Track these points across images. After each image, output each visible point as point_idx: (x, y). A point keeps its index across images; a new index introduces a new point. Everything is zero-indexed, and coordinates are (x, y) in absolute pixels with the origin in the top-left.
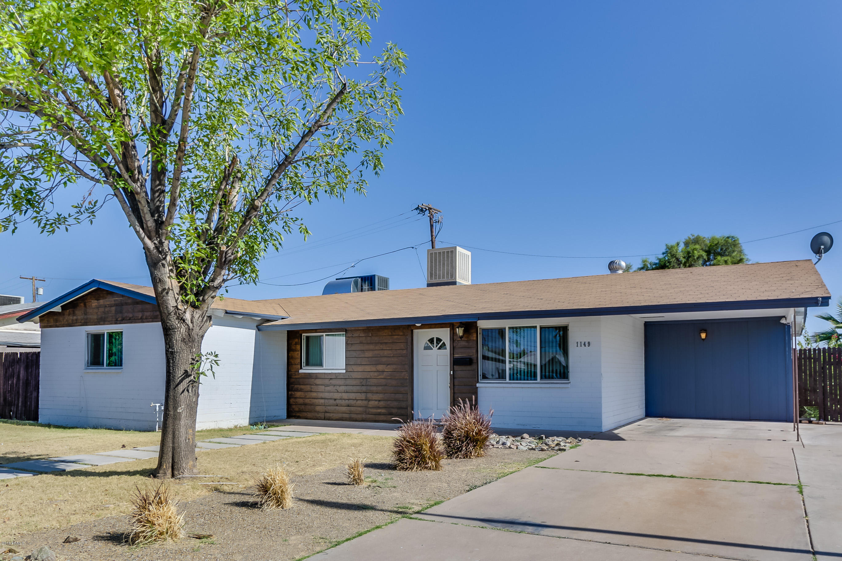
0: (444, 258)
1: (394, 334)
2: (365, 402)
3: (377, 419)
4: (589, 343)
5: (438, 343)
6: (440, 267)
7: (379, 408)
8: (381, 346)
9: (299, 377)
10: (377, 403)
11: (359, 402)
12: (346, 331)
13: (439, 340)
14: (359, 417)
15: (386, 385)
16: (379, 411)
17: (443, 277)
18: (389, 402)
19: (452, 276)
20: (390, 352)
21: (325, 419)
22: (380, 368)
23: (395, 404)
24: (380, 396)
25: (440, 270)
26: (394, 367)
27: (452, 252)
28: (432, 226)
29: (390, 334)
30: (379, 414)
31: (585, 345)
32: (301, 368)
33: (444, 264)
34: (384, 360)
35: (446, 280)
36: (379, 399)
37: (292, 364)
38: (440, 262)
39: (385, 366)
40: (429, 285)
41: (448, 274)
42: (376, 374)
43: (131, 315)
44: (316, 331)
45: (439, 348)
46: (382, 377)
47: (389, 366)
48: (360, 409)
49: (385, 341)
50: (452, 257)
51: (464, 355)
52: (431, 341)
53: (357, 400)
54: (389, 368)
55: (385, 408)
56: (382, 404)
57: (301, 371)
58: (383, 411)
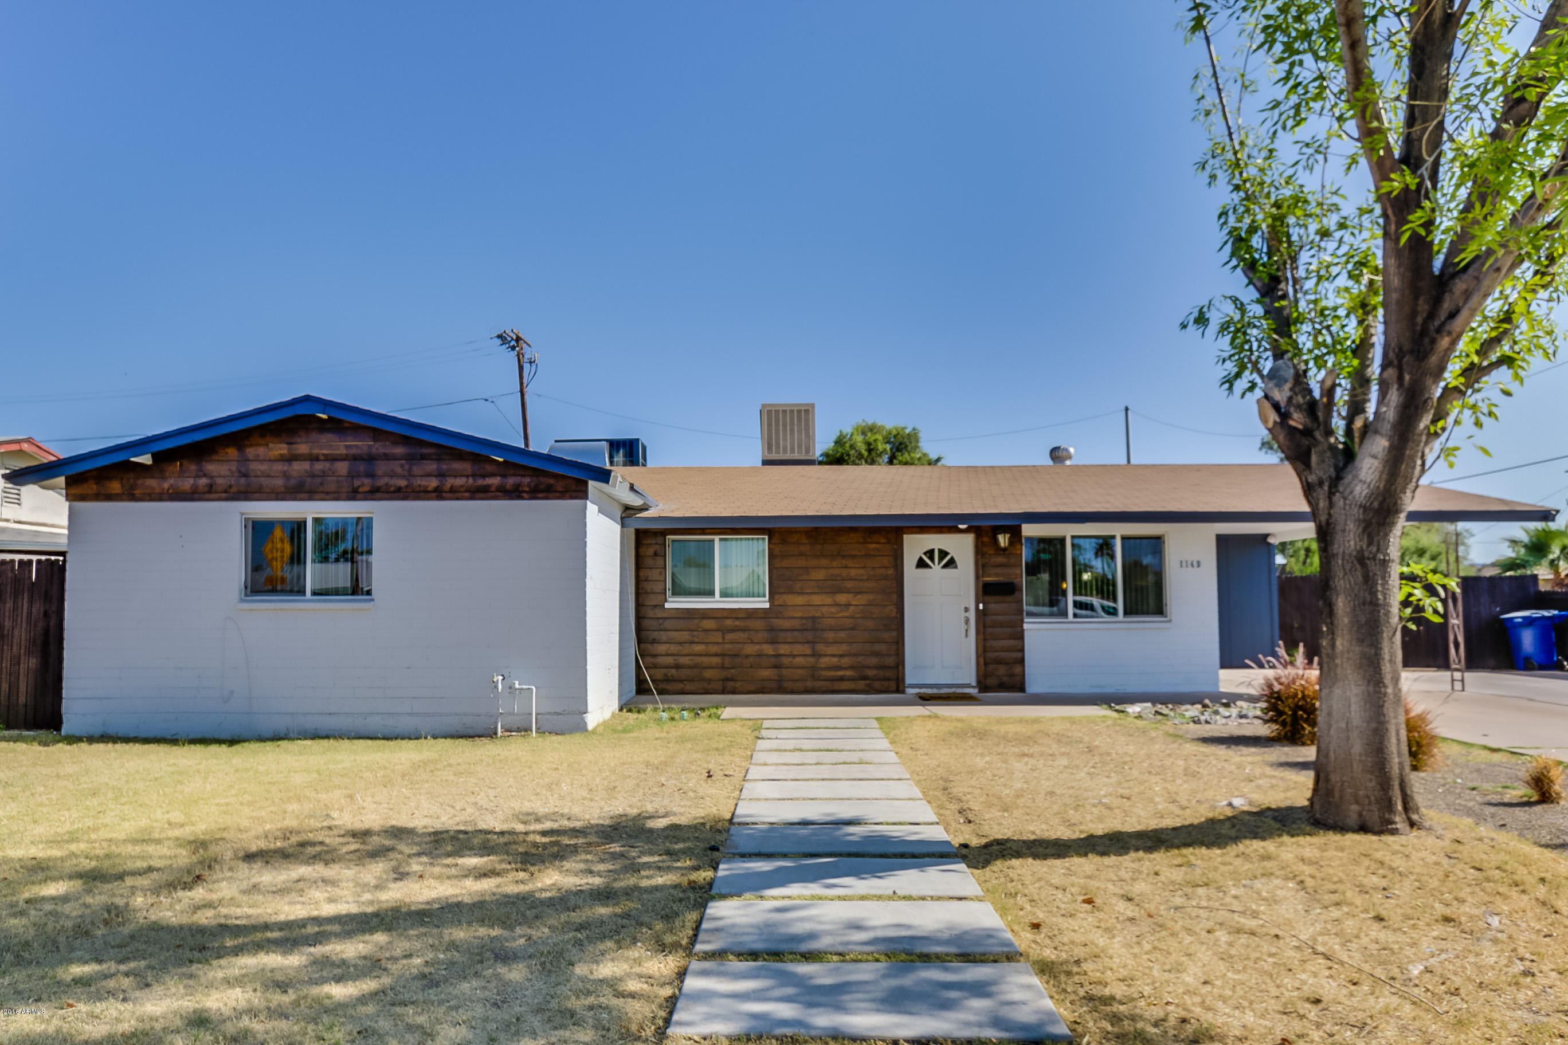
0: (792, 420)
1: (869, 540)
2: (811, 660)
3: (836, 688)
4: (1198, 562)
5: (941, 559)
6: (785, 435)
7: (839, 668)
8: (844, 562)
9: (664, 615)
10: (835, 660)
11: (799, 660)
12: (770, 532)
13: (943, 554)
14: (800, 685)
15: (853, 629)
16: (841, 673)
17: (792, 451)
18: (860, 659)
19: (808, 451)
20: (862, 572)
21: (723, 692)
22: (842, 598)
23: (874, 661)
24: (844, 648)
25: (785, 440)
26: (871, 597)
27: (807, 411)
28: (521, 368)
29: (861, 540)
30: (842, 679)
31: (1192, 565)
32: (666, 601)
33: (792, 430)
34: (850, 584)
35: (796, 456)
36: (840, 653)
37: (647, 593)
38: (785, 426)
39: (850, 596)
40: (766, 463)
41: (800, 446)
42: (833, 610)
43: (402, 483)
44: (703, 531)
45: (945, 566)
46: (846, 614)
47: (859, 596)
48: (800, 672)
49: (853, 553)
50: (807, 421)
51: (1000, 579)
52: (930, 553)
53: (795, 656)
54: (861, 600)
55: (852, 668)
56: (846, 661)
57: (667, 605)
58: (849, 673)
